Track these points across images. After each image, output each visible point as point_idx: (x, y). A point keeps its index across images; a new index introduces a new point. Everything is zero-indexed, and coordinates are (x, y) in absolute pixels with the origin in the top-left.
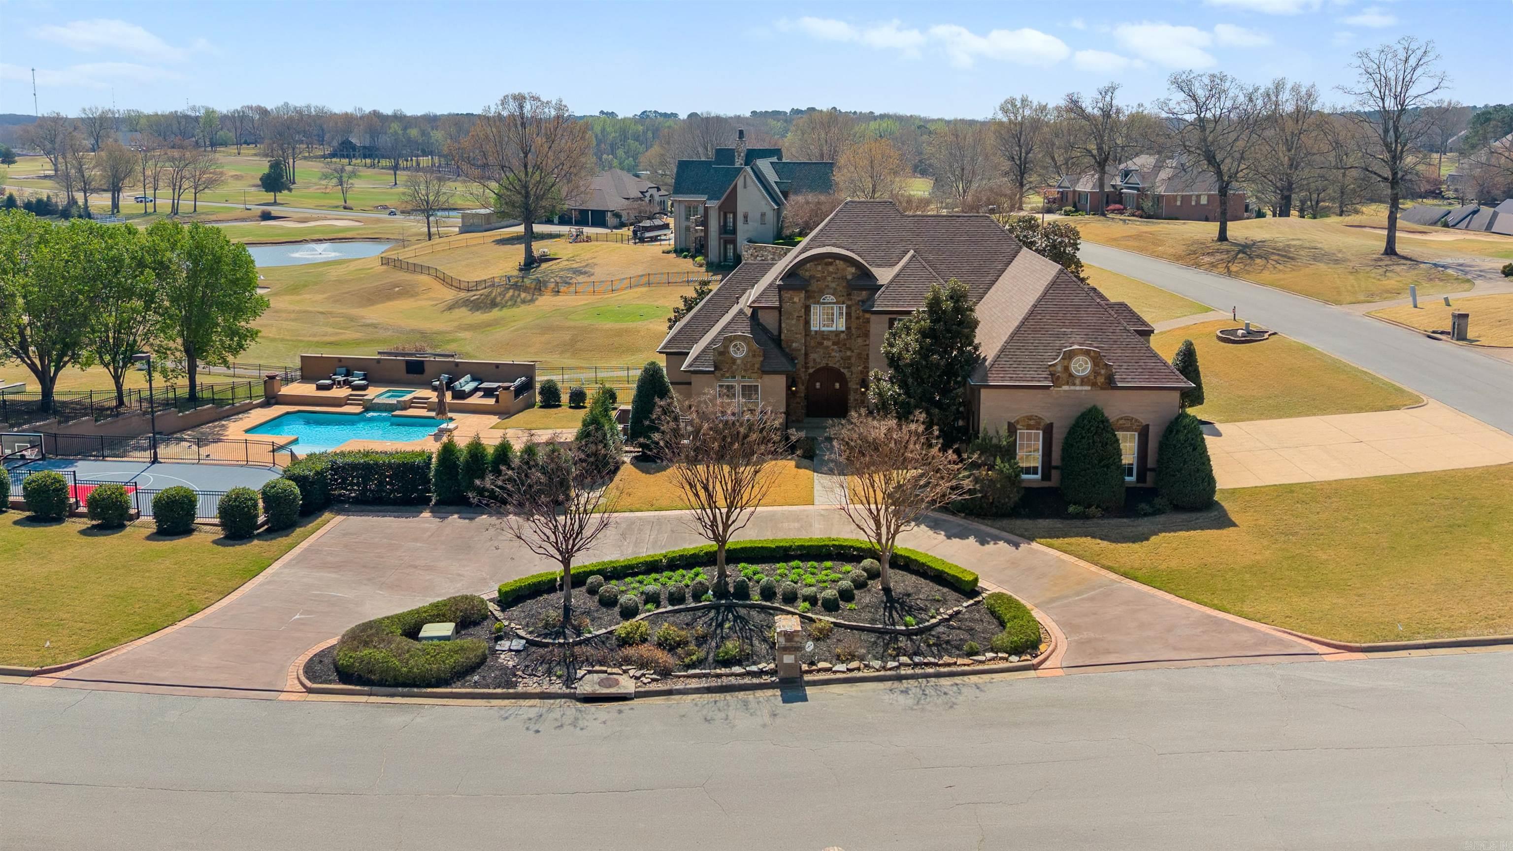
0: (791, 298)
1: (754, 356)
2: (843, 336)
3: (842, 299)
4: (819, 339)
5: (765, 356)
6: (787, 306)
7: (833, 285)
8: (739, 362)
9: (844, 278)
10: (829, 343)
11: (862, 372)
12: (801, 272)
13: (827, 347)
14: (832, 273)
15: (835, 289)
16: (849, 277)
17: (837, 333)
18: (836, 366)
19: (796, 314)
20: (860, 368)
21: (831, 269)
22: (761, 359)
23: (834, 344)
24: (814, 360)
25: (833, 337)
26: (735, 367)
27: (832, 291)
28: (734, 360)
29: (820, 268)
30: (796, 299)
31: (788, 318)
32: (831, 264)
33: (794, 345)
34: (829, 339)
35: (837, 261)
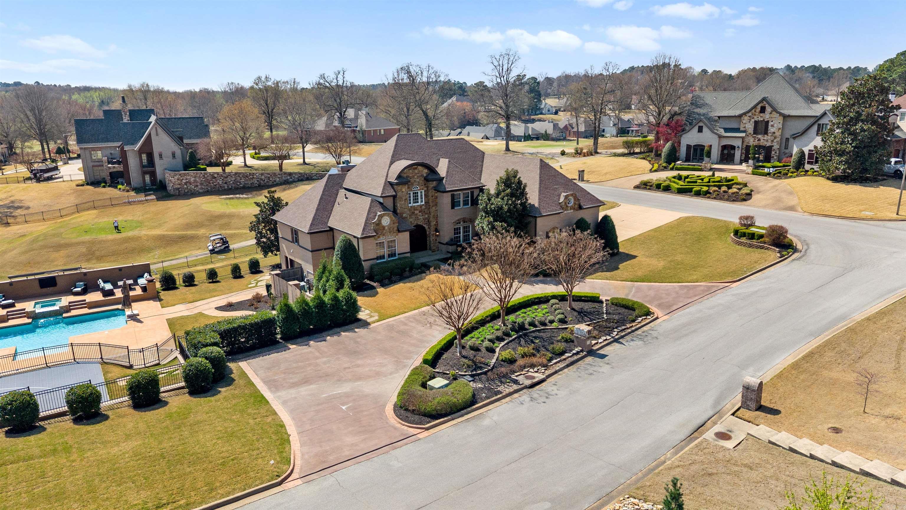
0: (401, 190)
1: (394, 223)
2: (423, 207)
3: (422, 187)
4: (413, 211)
5: (398, 222)
6: (399, 194)
7: (418, 180)
8: (386, 228)
9: (422, 176)
10: (418, 212)
11: (435, 225)
12: (402, 175)
13: (417, 214)
14: (417, 173)
15: (419, 182)
16: (425, 175)
17: (421, 206)
18: (421, 224)
19: (404, 198)
20: (434, 223)
21: (416, 171)
22: (397, 224)
23: (420, 212)
24: (411, 222)
25: (419, 208)
26: (385, 231)
27: (417, 183)
28: (384, 227)
29: (411, 171)
30: (404, 190)
31: (400, 201)
32: (416, 168)
33: (404, 215)
34: (417, 210)
35: (419, 167)
